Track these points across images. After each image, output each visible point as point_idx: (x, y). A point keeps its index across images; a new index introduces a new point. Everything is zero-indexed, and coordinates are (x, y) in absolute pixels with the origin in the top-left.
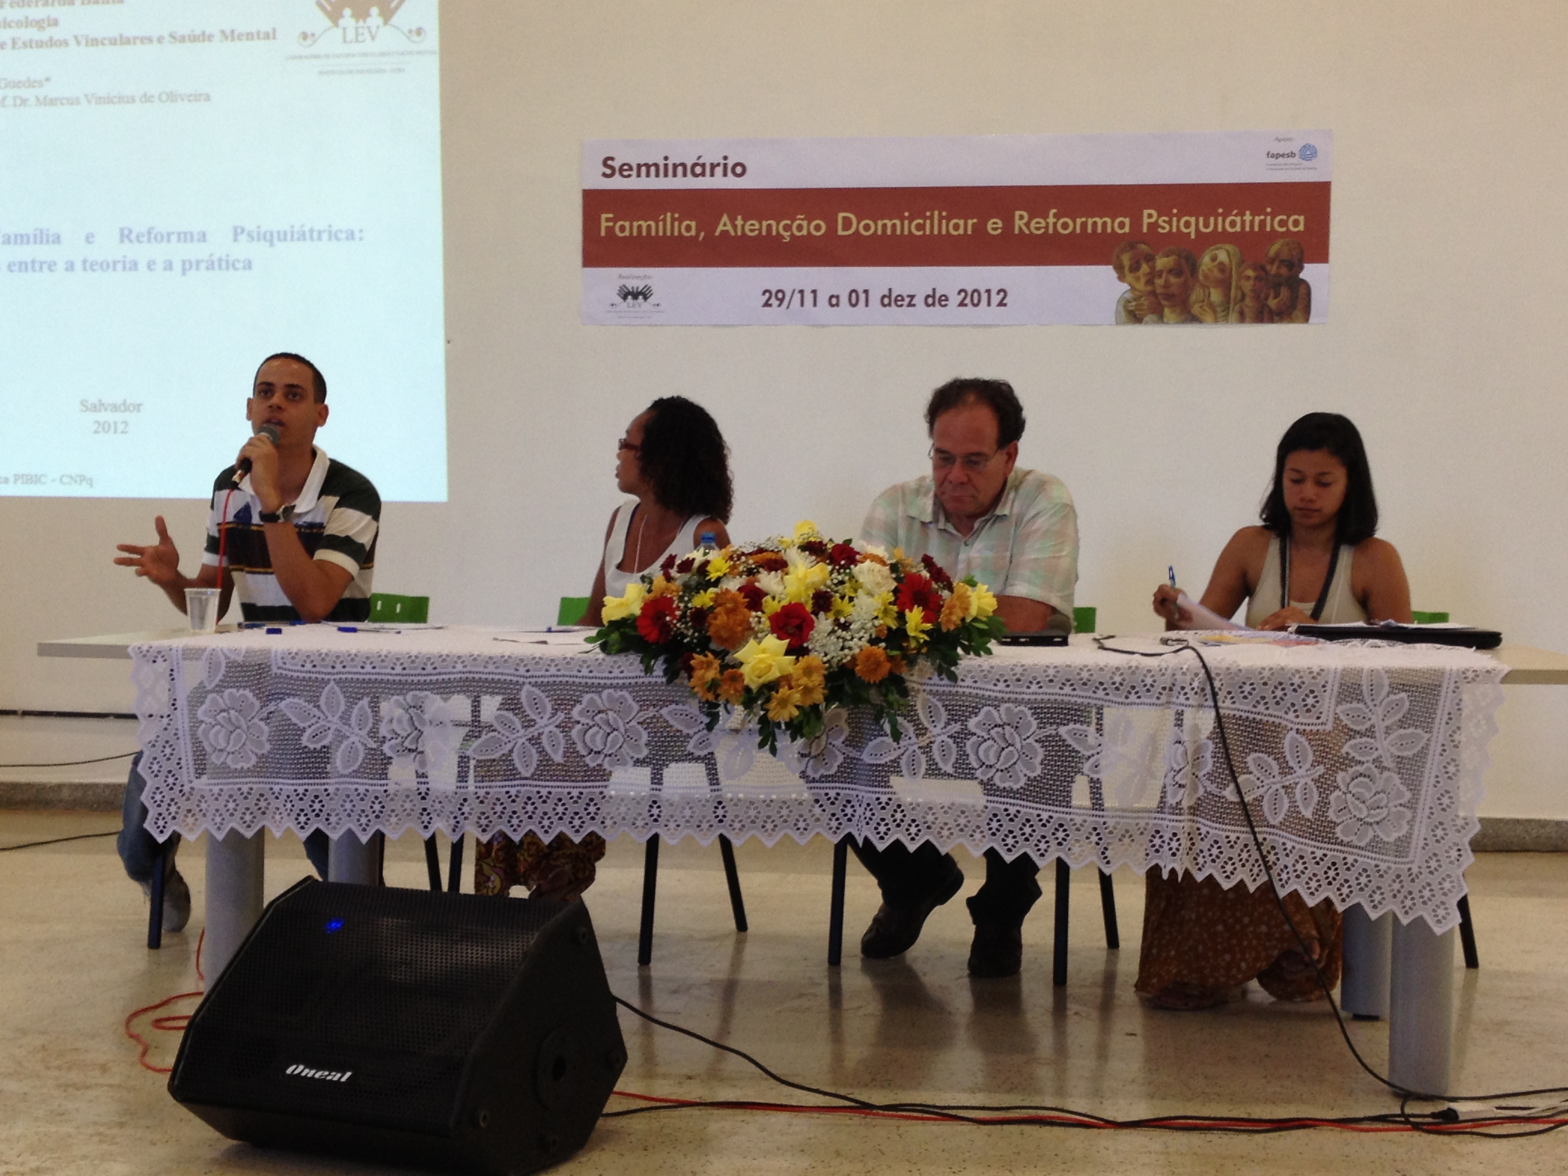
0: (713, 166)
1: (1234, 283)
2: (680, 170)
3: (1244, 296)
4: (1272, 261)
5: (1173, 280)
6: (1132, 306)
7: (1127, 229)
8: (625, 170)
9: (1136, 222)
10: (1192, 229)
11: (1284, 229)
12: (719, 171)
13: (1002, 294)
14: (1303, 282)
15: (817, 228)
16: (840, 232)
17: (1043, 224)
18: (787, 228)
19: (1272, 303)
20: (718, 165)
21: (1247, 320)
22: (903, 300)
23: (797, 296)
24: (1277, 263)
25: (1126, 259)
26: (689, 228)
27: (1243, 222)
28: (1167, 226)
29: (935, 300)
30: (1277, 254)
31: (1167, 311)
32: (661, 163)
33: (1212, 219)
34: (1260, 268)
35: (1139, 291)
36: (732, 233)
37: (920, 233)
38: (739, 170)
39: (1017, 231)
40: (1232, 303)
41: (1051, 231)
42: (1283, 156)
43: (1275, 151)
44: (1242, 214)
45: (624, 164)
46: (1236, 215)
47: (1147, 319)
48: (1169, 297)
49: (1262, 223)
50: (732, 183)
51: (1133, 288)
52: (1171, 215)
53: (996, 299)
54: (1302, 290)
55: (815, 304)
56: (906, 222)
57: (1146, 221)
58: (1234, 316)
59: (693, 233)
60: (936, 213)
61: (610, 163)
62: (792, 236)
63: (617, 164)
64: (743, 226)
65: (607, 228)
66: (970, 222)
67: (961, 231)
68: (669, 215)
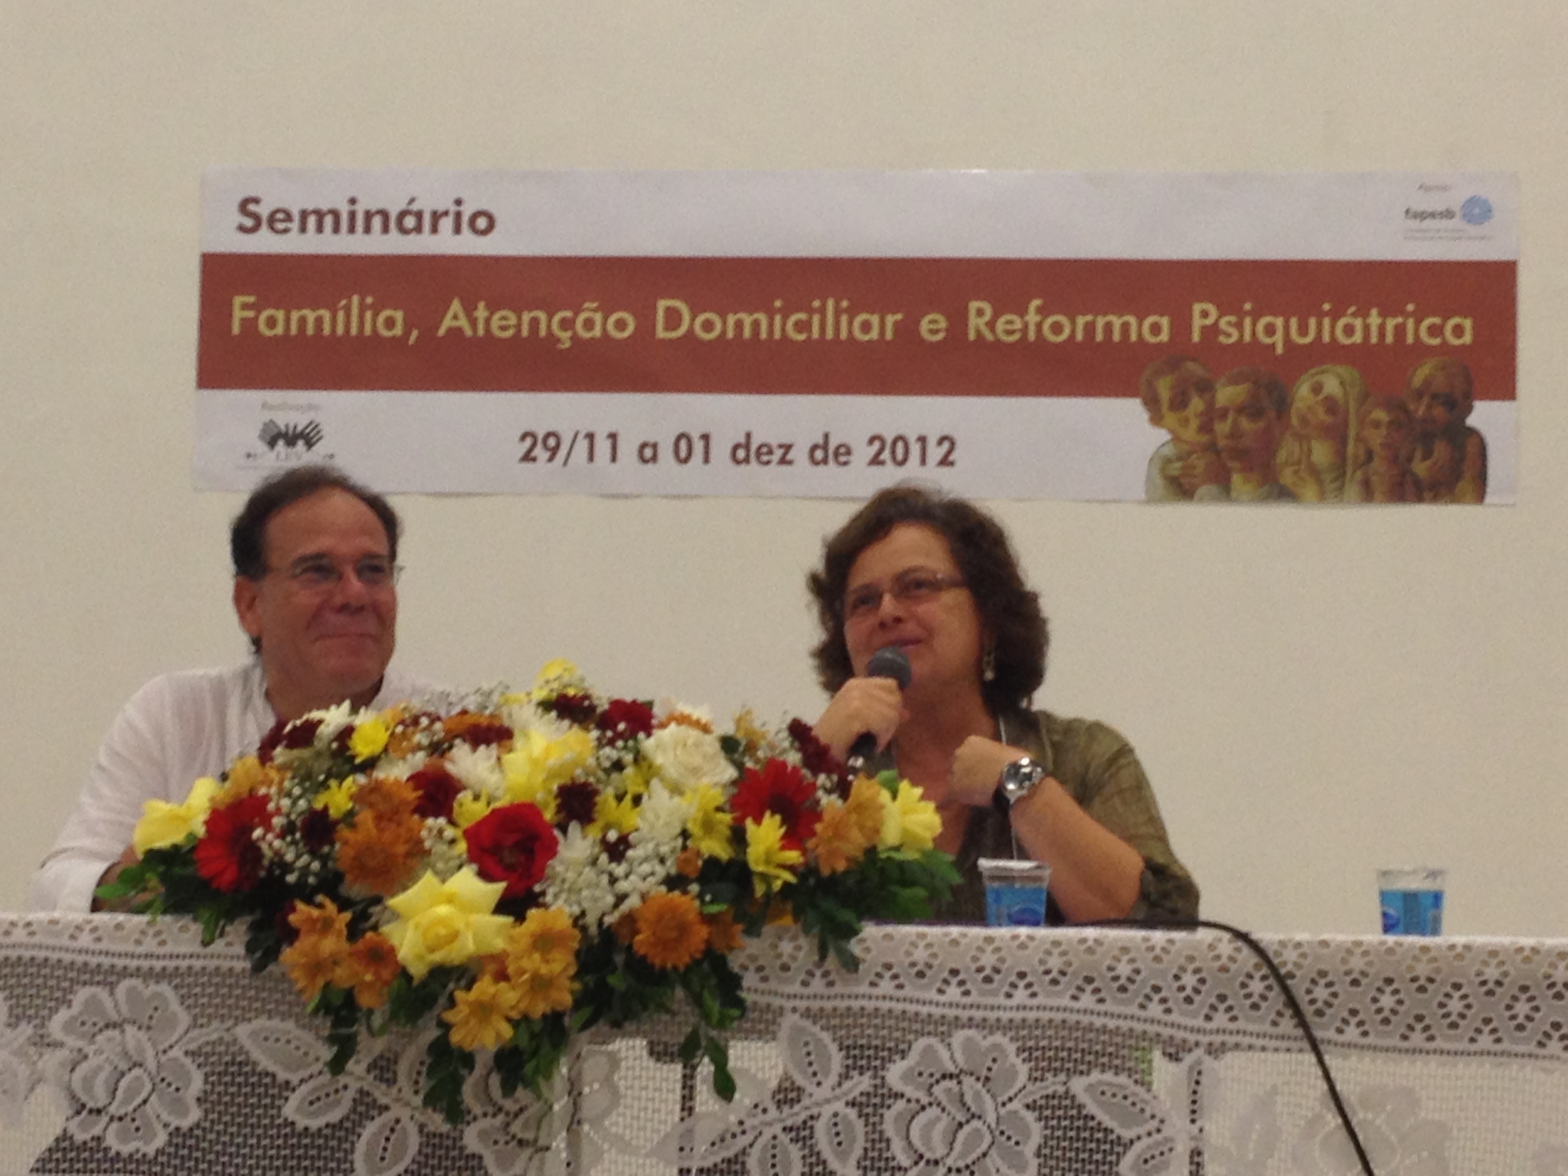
0: (436, 217)
1: (1352, 433)
2: (377, 222)
3: (1370, 456)
4: (1419, 394)
5: (1246, 424)
6: (1176, 468)
7: (1164, 337)
8: (278, 220)
9: (1181, 325)
10: (1279, 338)
11: (1437, 342)
12: (446, 224)
13: (946, 445)
14: (1473, 432)
15: (619, 325)
16: (661, 333)
17: (1018, 325)
18: (566, 324)
19: (1420, 468)
20: (446, 213)
21: (1378, 495)
22: (770, 452)
23: (582, 445)
24: (1426, 400)
25: (1164, 388)
26: (391, 323)
27: (1366, 328)
28: (1234, 332)
29: (828, 453)
30: (1427, 382)
31: (1236, 479)
32: (344, 211)
33: (1312, 322)
34: (1398, 408)
35: (1186, 442)
36: (468, 332)
37: (802, 337)
38: (482, 223)
39: (972, 336)
40: (1350, 465)
41: (1032, 337)
42: (1433, 215)
43: (1416, 208)
44: (1363, 313)
45: (277, 211)
46: (1354, 315)
47: (1202, 490)
48: (1241, 454)
49: (1400, 330)
50: (467, 245)
51: (1176, 439)
52: (1241, 314)
53: (935, 453)
54: (1471, 448)
55: (614, 459)
56: (777, 318)
57: (1198, 322)
58: (1353, 489)
59: (398, 331)
60: (830, 303)
61: (252, 207)
62: (575, 338)
63: (264, 210)
64: (488, 321)
65: (243, 320)
66: (890, 319)
67: (874, 334)
68: (355, 299)
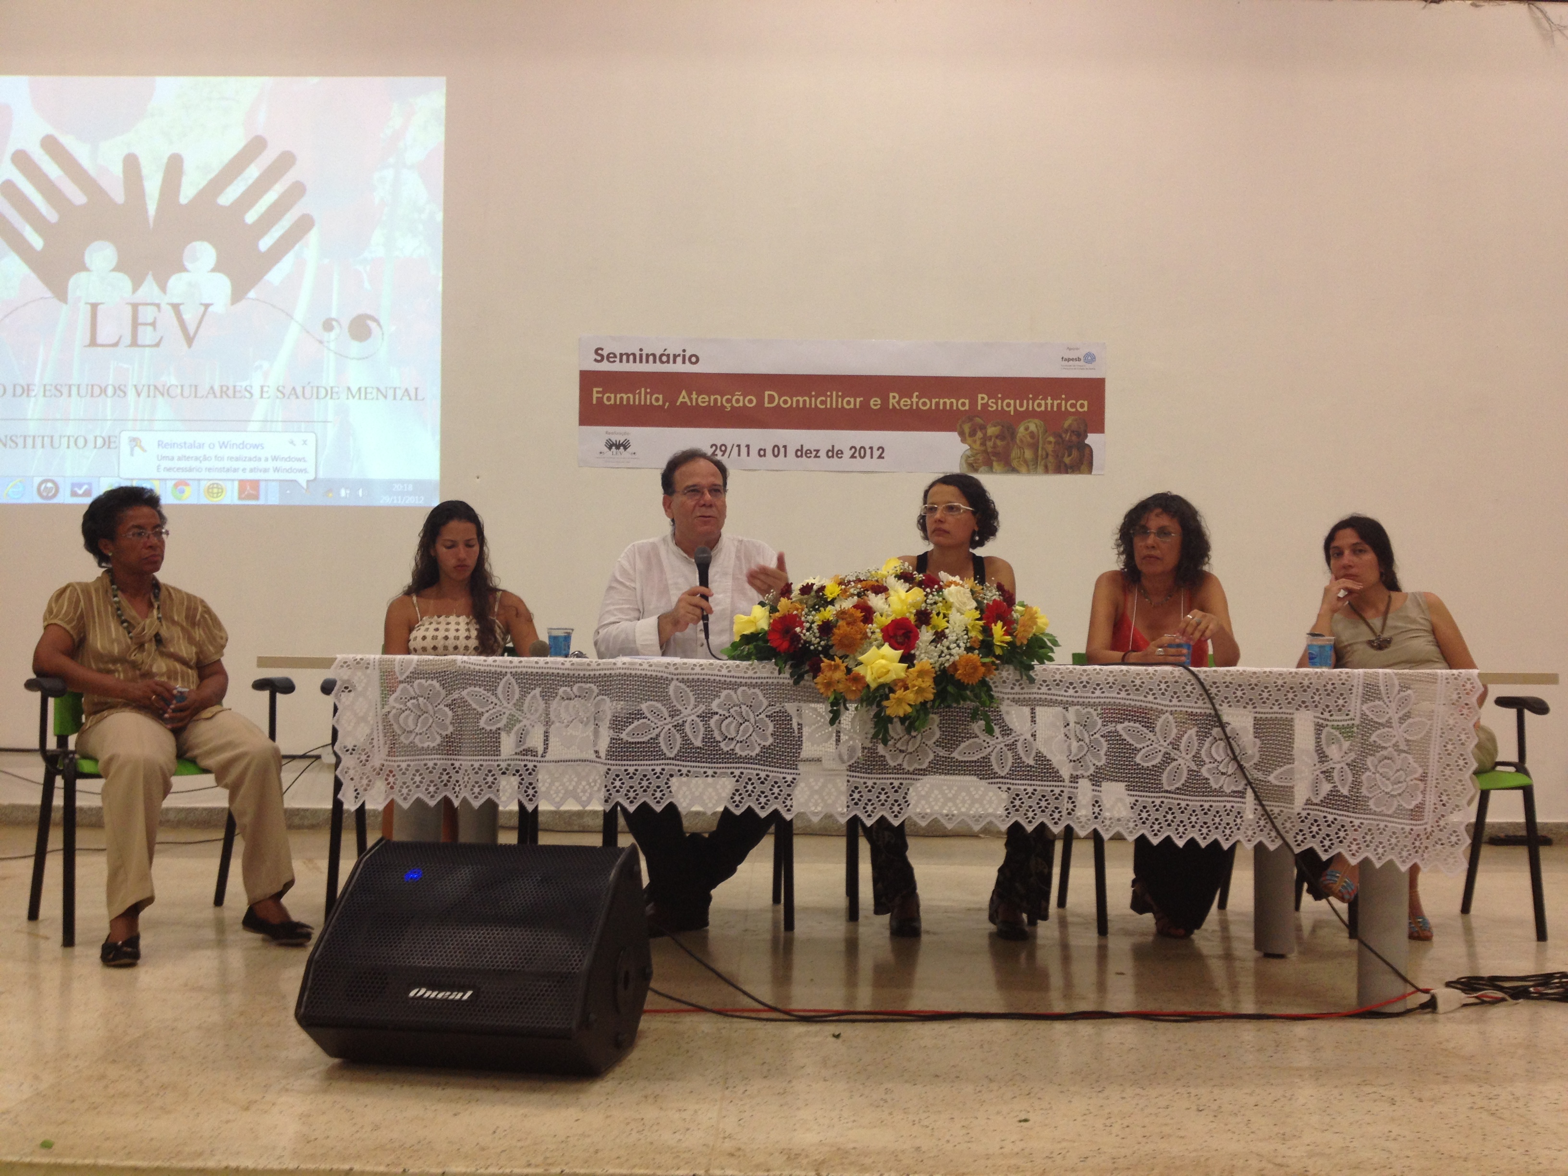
0: (675, 356)
1: (1040, 445)
2: (651, 358)
3: (1047, 455)
4: (1066, 431)
5: (999, 443)
6: (971, 460)
7: (967, 407)
8: (611, 357)
9: (974, 403)
10: (1012, 408)
11: (1074, 410)
12: (679, 360)
13: (882, 451)
14: (1088, 446)
15: (749, 401)
16: (766, 405)
17: (909, 403)
18: (728, 401)
19: (1067, 460)
20: (679, 355)
21: (1050, 471)
22: (811, 453)
23: (736, 449)
24: (1069, 433)
25: (967, 428)
26: (657, 399)
27: (1046, 405)
28: (995, 407)
29: (834, 453)
30: (1070, 426)
31: (995, 464)
32: (638, 353)
33: (1025, 402)
34: (1058, 436)
35: (975, 450)
36: (689, 404)
37: (822, 407)
38: (694, 359)
39: (891, 407)
40: (1039, 459)
41: (914, 407)
42: (1072, 360)
43: (1066, 357)
44: (1045, 399)
45: (611, 353)
46: (1042, 399)
47: (981, 469)
48: (995, 454)
49: (1059, 405)
50: (688, 368)
51: (971, 448)
52: (997, 399)
53: (876, 454)
54: (1087, 451)
55: (748, 455)
56: (813, 399)
57: (980, 402)
58: (1040, 468)
59: (661, 403)
60: (834, 393)
61: (600, 352)
62: (732, 406)
63: (605, 353)
64: (697, 399)
65: (597, 398)
66: (858, 400)
67: (852, 406)
68: (643, 389)
